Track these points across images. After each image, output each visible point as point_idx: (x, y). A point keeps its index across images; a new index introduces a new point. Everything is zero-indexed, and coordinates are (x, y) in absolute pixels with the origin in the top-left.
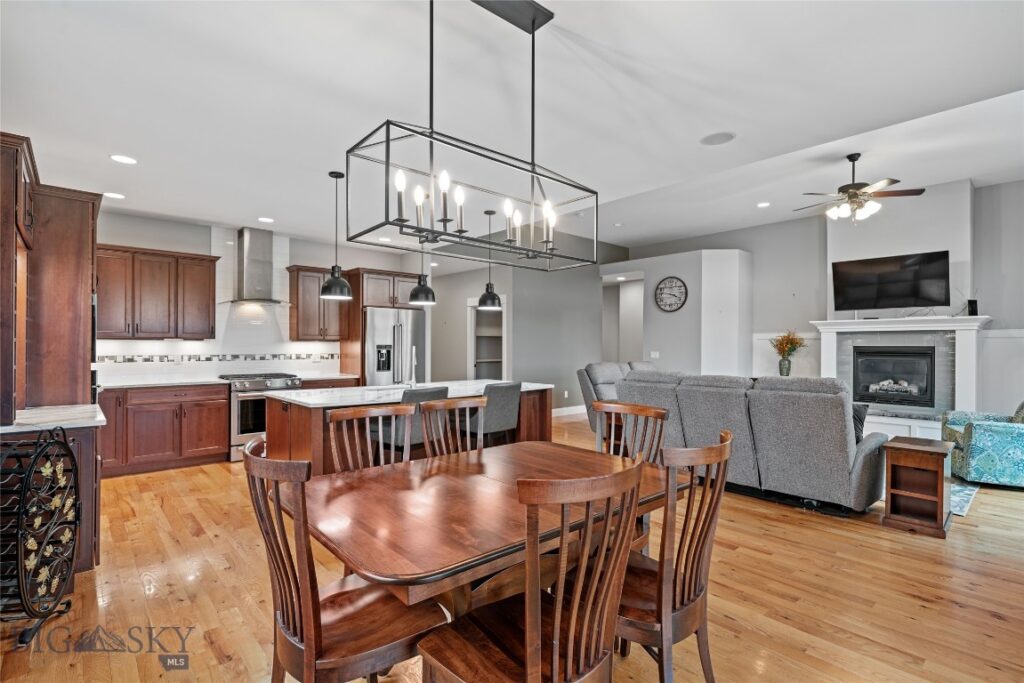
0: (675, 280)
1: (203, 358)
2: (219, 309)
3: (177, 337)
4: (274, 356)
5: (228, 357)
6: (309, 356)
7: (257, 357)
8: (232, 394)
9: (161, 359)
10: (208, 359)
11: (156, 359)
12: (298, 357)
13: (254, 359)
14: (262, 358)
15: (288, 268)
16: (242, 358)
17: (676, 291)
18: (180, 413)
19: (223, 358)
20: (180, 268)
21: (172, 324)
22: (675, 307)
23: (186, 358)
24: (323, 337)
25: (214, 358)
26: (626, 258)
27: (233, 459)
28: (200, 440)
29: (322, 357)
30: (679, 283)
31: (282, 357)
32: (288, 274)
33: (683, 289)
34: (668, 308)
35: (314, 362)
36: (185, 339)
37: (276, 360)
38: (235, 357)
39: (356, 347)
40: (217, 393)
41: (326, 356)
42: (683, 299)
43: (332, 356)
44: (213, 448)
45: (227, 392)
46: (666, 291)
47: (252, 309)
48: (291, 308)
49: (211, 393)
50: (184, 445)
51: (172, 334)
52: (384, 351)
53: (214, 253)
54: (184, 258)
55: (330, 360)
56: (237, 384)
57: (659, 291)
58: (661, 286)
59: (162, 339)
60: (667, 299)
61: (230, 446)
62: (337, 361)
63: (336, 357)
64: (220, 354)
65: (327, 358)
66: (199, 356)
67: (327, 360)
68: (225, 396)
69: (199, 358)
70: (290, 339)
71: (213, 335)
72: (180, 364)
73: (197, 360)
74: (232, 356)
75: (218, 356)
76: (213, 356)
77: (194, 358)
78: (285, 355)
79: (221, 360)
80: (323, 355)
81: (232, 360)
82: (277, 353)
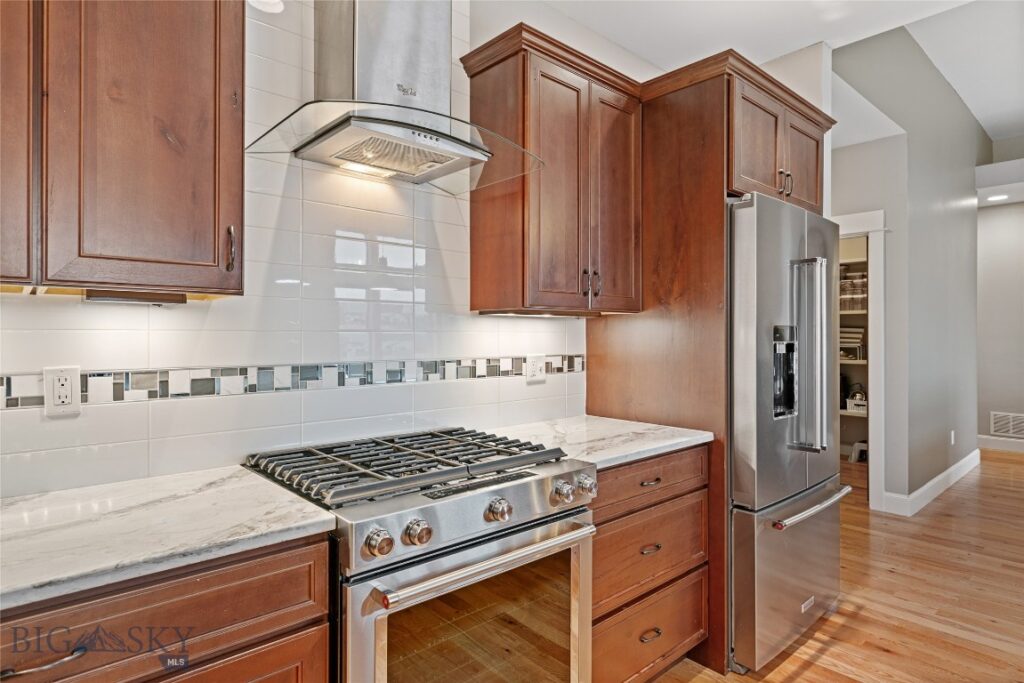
1: (179, 383)
6: (519, 362)
7: (379, 373)
12: (494, 370)
13: (368, 378)
14: (395, 376)
16: (329, 376)
19: (261, 381)
23: (101, 388)
24: (586, 299)
25: (225, 383)
29: (548, 368)
31: (451, 368)
35: (530, 383)
37: (434, 377)
38: (307, 373)
41: (557, 363)
43: (570, 362)
55: (565, 375)
63: (578, 362)
64: (253, 361)
65: (560, 370)
66: (166, 372)
67: (560, 374)
68: (313, 605)
69: (164, 384)
70: (472, 308)
71: (235, 271)
72: (76, 415)
73: (152, 395)
74: (295, 369)
75: (244, 371)
76: (228, 371)
77: (138, 386)
78: (459, 362)
79: (252, 389)
80: (549, 360)
81: (295, 386)
82: (438, 358)
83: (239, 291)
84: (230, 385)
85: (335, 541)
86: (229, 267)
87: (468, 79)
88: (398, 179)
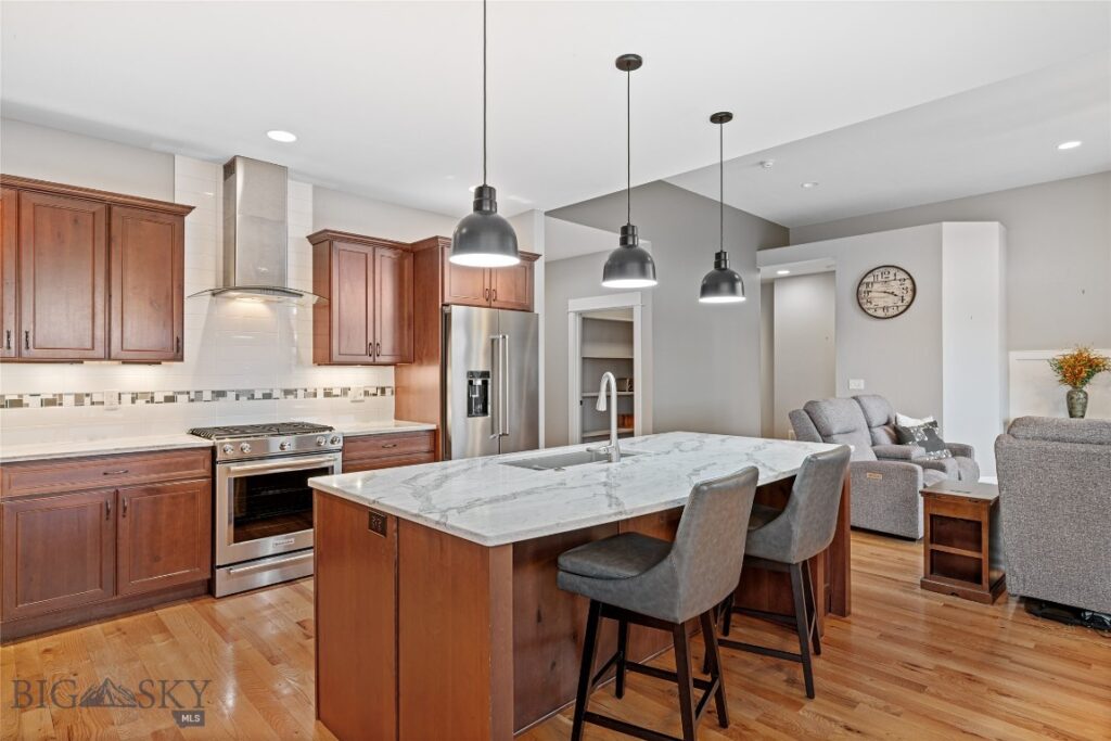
0: (893, 271)
1: (159, 397)
2: (189, 306)
3: (109, 357)
4: (287, 392)
5: (207, 395)
6: (345, 391)
7: (258, 395)
8: (218, 467)
9: (79, 399)
10: (170, 399)
11: (69, 400)
12: (328, 394)
13: (252, 397)
14: (267, 396)
15: (310, 238)
16: (231, 396)
17: (895, 287)
18: (114, 508)
19: (197, 397)
20: (115, 223)
21: (100, 333)
22: (892, 312)
23: (127, 398)
24: (371, 358)
25: (180, 397)
26: (786, 243)
27: (220, 591)
28: (156, 559)
29: (366, 393)
30: (901, 275)
31: (301, 393)
32: (310, 247)
33: (908, 284)
34: (880, 313)
35: (353, 401)
36: (125, 362)
37: (290, 397)
38: (220, 394)
39: (427, 375)
40: (189, 466)
41: (373, 391)
42: (908, 299)
43: (383, 391)
44: (182, 573)
45: (208, 464)
46: (876, 286)
47: (249, 306)
48: (315, 307)
49: (177, 466)
50: (123, 572)
51: (100, 351)
52: (479, 382)
53: (180, 200)
54: (125, 205)
55: (379, 397)
56: (227, 446)
57: (863, 288)
58: (870, 279)
59: (80, 361)
60: (878, 299)
61: (213, 567)
62: (390, 399)
63: (388, 391)
64: (192, 389)
65: (375, 395)
66: (152, 393)
67: (374, 397)
68: (204, 471)
69: (152, 398)
70: (314, 362)
71: (180, 353)
72: (115, 409)
73: (147, 402)
74: (213, 392)
75: (188, 393)
76: (179, 393)
77: (142, 398)
78: (306, 390)
79: (192, 401)
80: (367, 389)
81: (213, 400)
82: (292, 387)
83: (182, 359)
84: (182, 399)
85: (213, 450)
86: (178, 351)
87: (311, 247)
88: (267, 302)
